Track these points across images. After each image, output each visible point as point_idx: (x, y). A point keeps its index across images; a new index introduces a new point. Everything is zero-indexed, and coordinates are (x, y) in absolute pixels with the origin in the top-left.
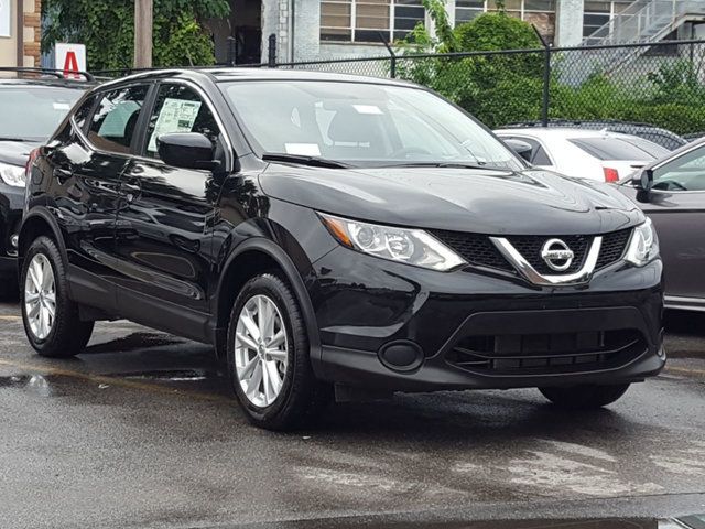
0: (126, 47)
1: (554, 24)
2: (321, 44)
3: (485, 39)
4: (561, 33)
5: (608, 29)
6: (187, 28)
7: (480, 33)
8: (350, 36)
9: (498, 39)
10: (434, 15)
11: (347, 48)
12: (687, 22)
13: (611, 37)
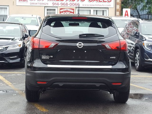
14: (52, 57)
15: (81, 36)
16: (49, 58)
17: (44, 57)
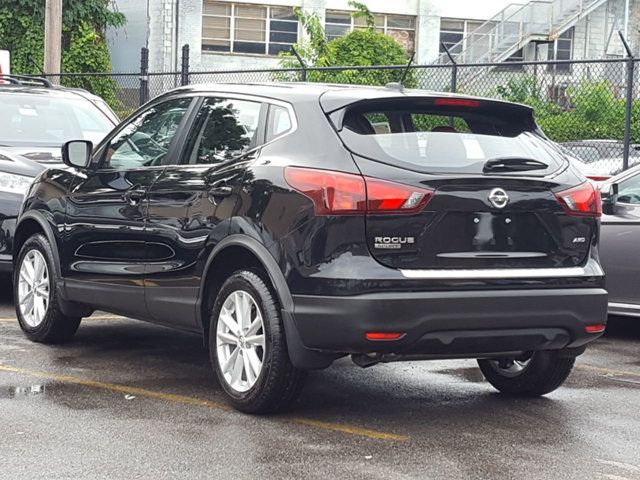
0: (29, 54)
1: (413, 41)
2: (203, 53)
3: (356, 53)
4: (420, 49)
5: (462, 46)
6: (88, 37)
7: (351, 47)
8: (229, 48)
9: (368, 53)
10: (309, 30)
11: (226, 58)
12: (532, 41)
13: (464, 54)
14: (411, 240)
15: (490, 167)
16: (399, 246)
17: (383, 243)
